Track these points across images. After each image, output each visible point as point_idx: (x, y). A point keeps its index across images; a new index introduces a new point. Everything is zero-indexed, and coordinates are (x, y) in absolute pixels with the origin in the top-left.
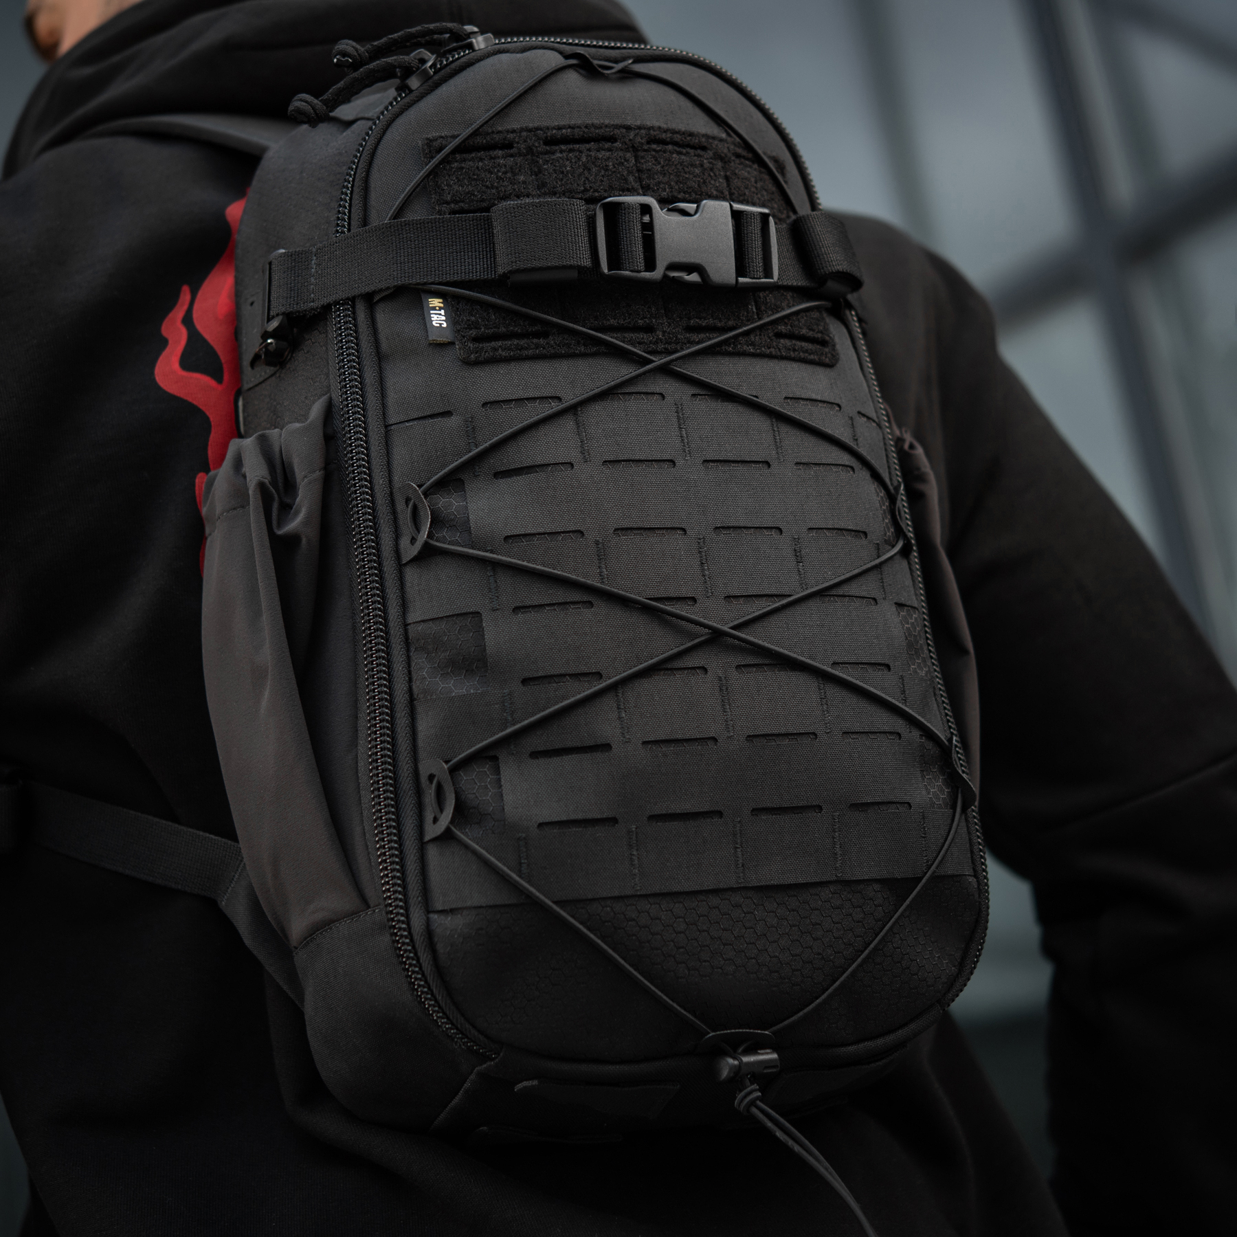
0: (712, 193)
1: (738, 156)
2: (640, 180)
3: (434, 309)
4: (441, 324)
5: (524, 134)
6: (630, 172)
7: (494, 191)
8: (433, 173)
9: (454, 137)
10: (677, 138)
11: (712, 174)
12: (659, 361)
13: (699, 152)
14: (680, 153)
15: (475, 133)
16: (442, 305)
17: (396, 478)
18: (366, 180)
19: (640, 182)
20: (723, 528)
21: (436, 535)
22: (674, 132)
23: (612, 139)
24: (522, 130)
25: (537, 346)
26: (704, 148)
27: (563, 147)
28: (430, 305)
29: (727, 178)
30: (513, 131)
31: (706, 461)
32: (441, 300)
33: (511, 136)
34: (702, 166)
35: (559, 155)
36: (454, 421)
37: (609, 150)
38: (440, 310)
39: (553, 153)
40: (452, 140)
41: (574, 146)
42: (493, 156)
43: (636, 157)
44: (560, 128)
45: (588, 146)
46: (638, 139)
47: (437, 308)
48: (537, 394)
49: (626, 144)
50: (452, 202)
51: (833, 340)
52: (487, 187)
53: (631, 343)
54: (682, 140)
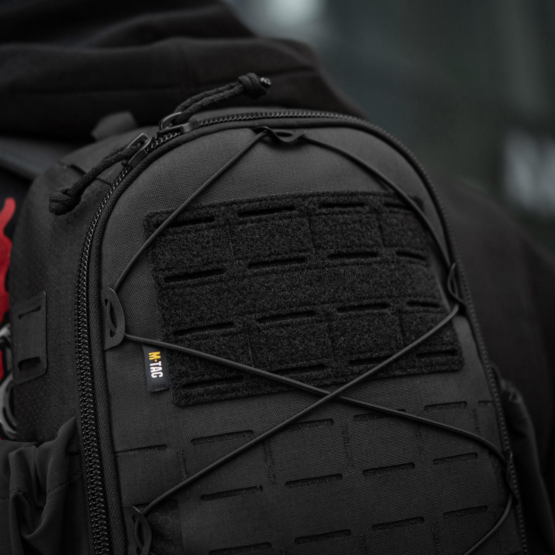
0: (369, 244)
1: (388, 205)
2: (313, 240)
3: (153, 361)
4: (158, 375)
5: (223, 208)
6: (305, 235)
7: (199, 259)
8: (152, 245)
9: (169, 213)
10: (341, 199)
11: (369, 227)
12: (330, 394)
13: (359, 208)
14: (343, 213)
15: (185, 209)
16: (159, 357)
17: (124, 497)
18: (100, 248)
19: (313, 242)
20: (379, 525)
21: (157, 547)
22: (339, 194)
23: (291, 208)
24: (222, 204)
25: (233, 390)
26: (362, 205)
27: (253, 218)
28: (150, 359)
29: (380, 227)
30: (213, 206)
31: (365, 471)
32: (159, 353)
33: (212, 211)
34: (360, 221)
35: (249, 225)
36: (169, 453)
37: (290, 217)
38: (158, 362)
39: (246, 223)
40: (167, 216)
41: (262, 216)
42: (198, 228)
43: (310, 221)
44: (250, 202)
45: (272, 215)
46: (312, 206)
47: (156, 361)
48: (234, 429)
49: (302, 211)
50: (167, 269)
51: (460, 348)
52: (194, 255)
53: (308, 380)
54: (345, 201)
